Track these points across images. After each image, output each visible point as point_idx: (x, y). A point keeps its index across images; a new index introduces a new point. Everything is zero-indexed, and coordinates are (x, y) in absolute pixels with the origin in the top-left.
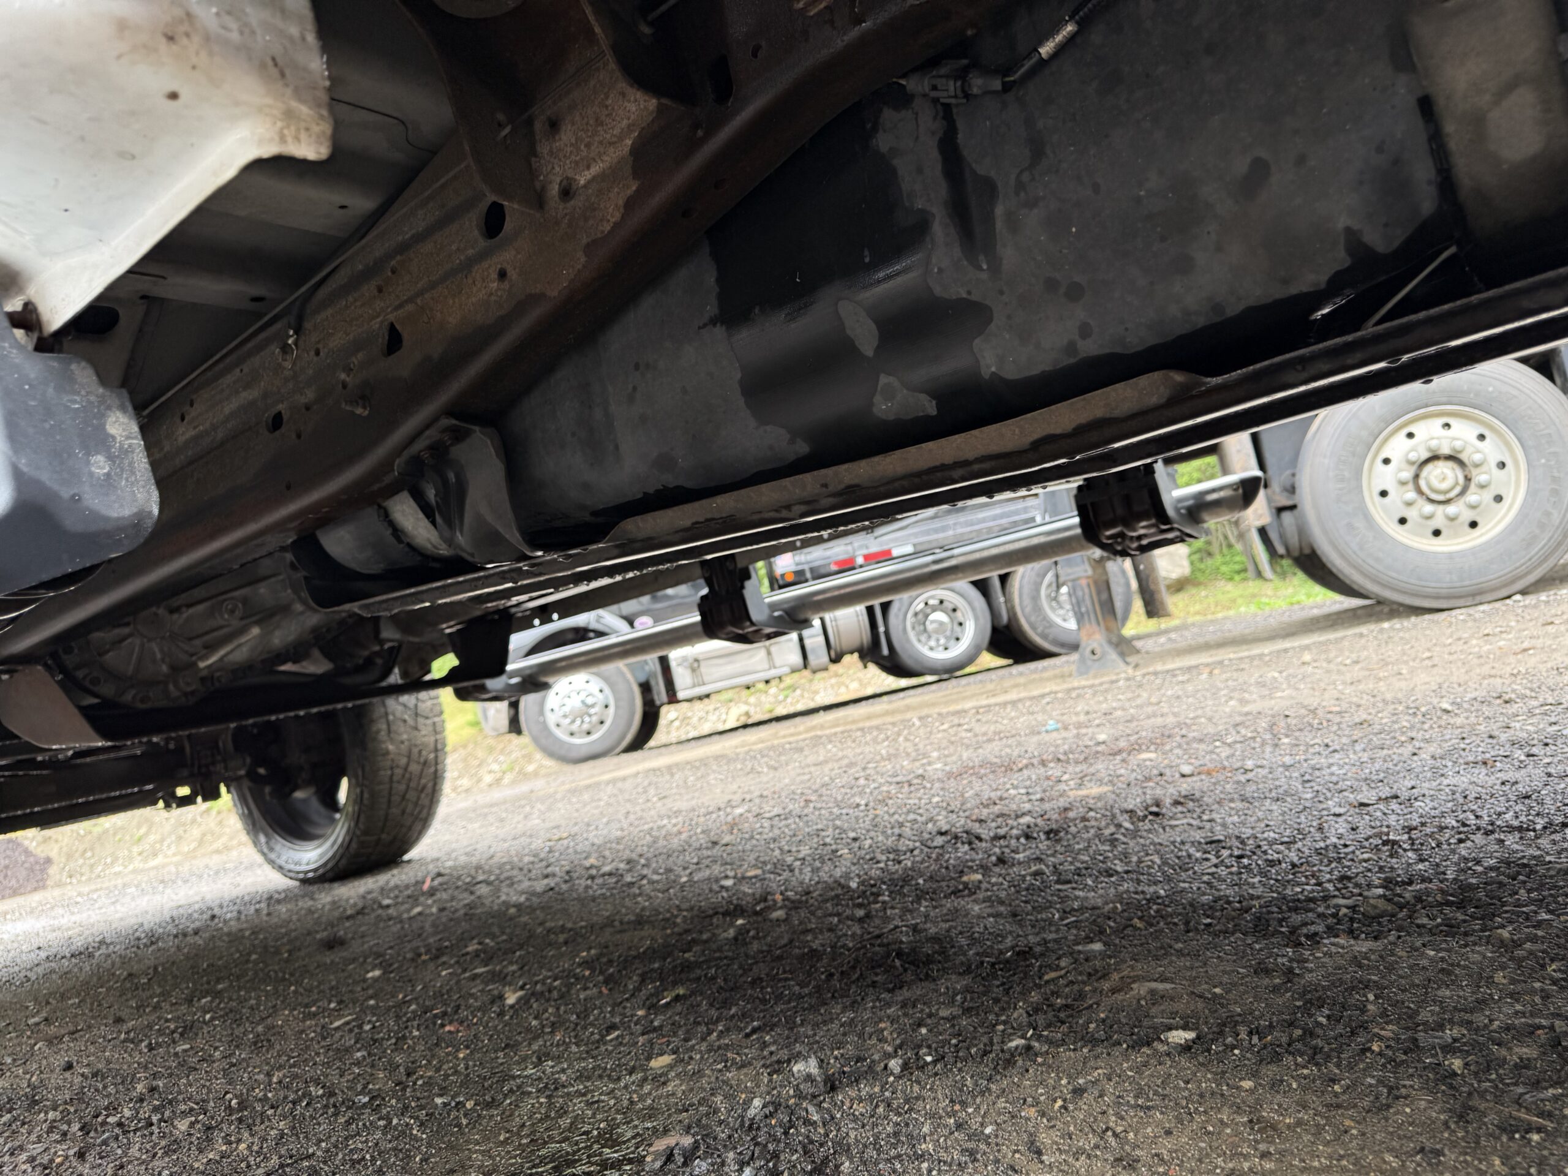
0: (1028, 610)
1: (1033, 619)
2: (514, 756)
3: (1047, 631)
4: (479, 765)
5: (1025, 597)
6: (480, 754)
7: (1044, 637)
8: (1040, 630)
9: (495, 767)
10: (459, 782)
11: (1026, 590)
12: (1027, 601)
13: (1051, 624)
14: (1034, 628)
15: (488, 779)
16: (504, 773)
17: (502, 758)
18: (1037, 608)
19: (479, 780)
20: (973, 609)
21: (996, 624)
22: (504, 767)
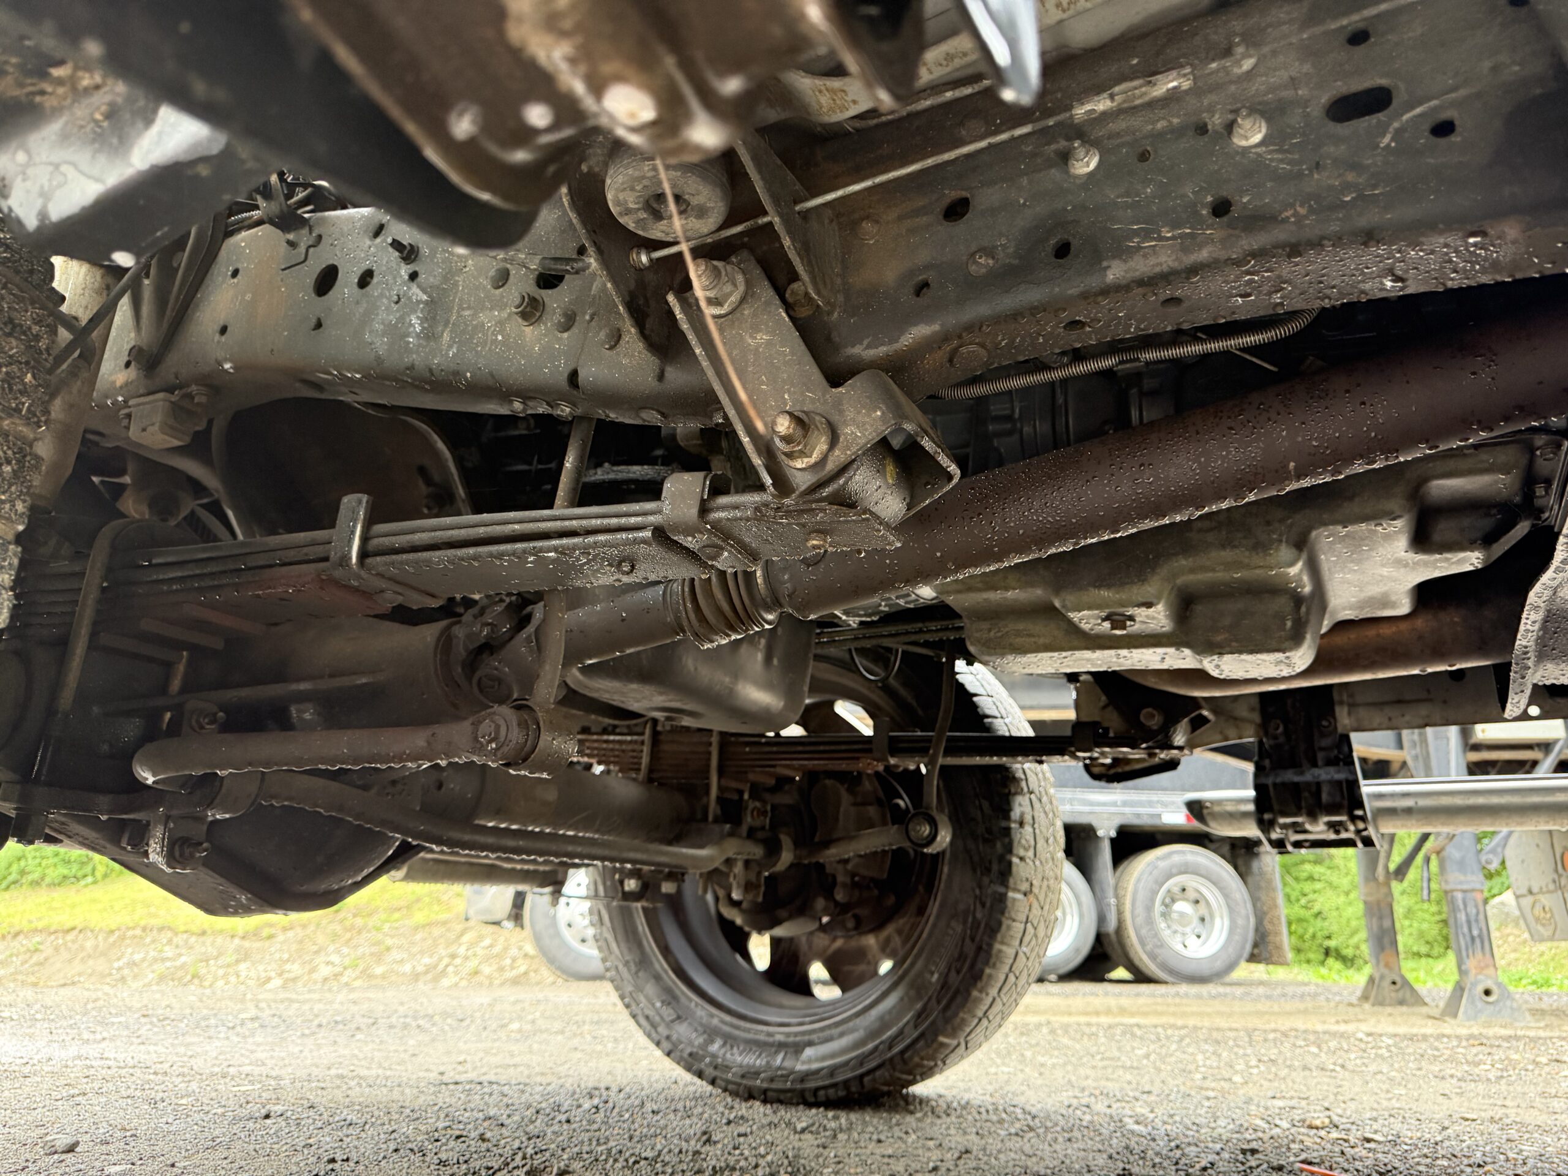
0: (1140, 920)
1: (1144, 932)
2: (361, 950)
3: (1158, 951)
4: (316, 952)
5: (1139, 904)
6: (321, 939)
7: (1153, 957)
8: (1149, 947)
9: (335, 958)
10: (288, 967)
11: (1141, 896)
12: (1140, 910)
13: (1162, 945)
14: (1143, 943)
15: (325, 971)
16: (345, 968)
17: (345, 950)
18: (1150, 921)
19: (313, 970)
20: (1079, 904)
21: (1103, 930)
22: (347, 962)
